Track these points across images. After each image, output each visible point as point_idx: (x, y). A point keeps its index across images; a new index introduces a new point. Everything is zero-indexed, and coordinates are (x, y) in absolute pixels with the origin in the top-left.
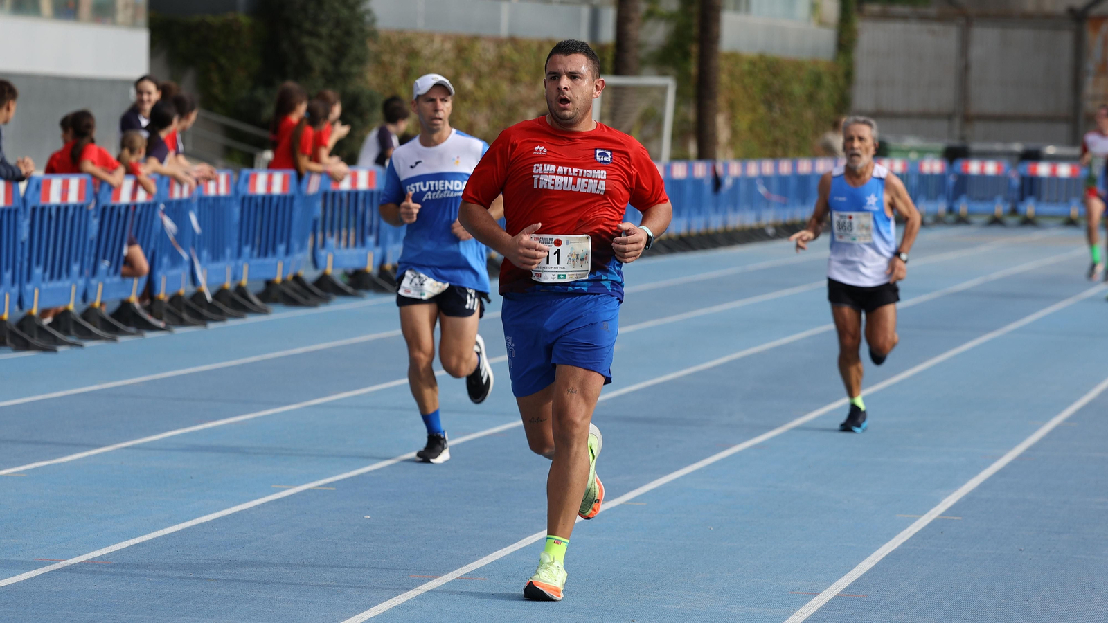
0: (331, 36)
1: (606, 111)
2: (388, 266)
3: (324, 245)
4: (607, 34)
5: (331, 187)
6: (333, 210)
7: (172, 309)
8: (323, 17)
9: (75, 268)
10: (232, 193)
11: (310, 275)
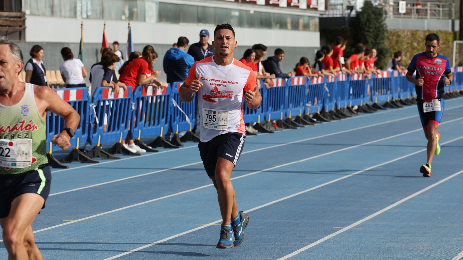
0: (374, 32)
1: (458, 51)
2: (394, 100)
3: (374, 94)
4: (457, 28)
5: (376, 77)
6: (376, 84)
7: (330, 115)
8: (371, 26)
9: (301, 104)
10: (347, 80)
11: (370, 103)
